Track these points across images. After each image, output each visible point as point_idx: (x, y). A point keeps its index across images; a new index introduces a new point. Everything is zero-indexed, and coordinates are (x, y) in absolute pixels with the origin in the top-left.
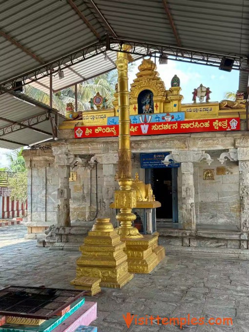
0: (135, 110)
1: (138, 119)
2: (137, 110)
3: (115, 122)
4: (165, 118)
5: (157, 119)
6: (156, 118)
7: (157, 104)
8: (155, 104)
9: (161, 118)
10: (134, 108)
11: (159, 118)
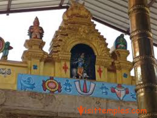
0: (66, 71)
1: (73, 85)
2: (68, 71)
3: (32, 83)
4: (116, 90)
5: (104, 91)
6: (102, 88)
7: (100, 69)
8: (97, 67)
9: (110, 89)
10: (64, 68)
11: (106, 88)
